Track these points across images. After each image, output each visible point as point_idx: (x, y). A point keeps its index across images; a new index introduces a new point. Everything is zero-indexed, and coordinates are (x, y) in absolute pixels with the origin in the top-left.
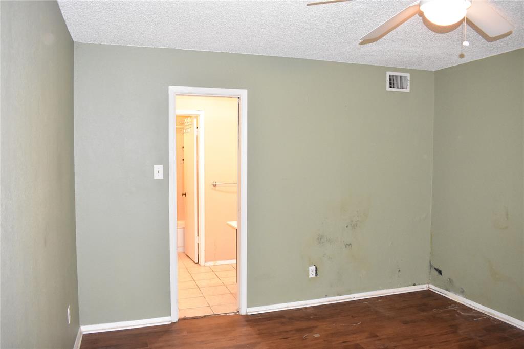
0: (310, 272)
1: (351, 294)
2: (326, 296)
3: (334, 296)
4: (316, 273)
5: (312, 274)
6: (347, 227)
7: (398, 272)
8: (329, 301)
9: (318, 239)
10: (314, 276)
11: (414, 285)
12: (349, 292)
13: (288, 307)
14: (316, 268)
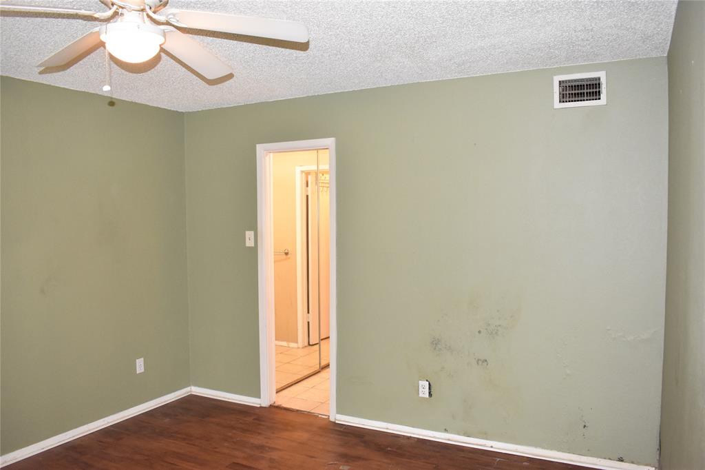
0: (421, 389)
1: (487, 439)
2: (446, 430)
3: (459, 434)
4: (430, 393)
5: (424, 392)
6: (479, 332)
7: (582, 427)
8: (449, 440)
9: (432, 343)
10: (427, 395)
11: (621, 460)
12: (485, 436)
13: (387, 429)
14: (429, 384)
